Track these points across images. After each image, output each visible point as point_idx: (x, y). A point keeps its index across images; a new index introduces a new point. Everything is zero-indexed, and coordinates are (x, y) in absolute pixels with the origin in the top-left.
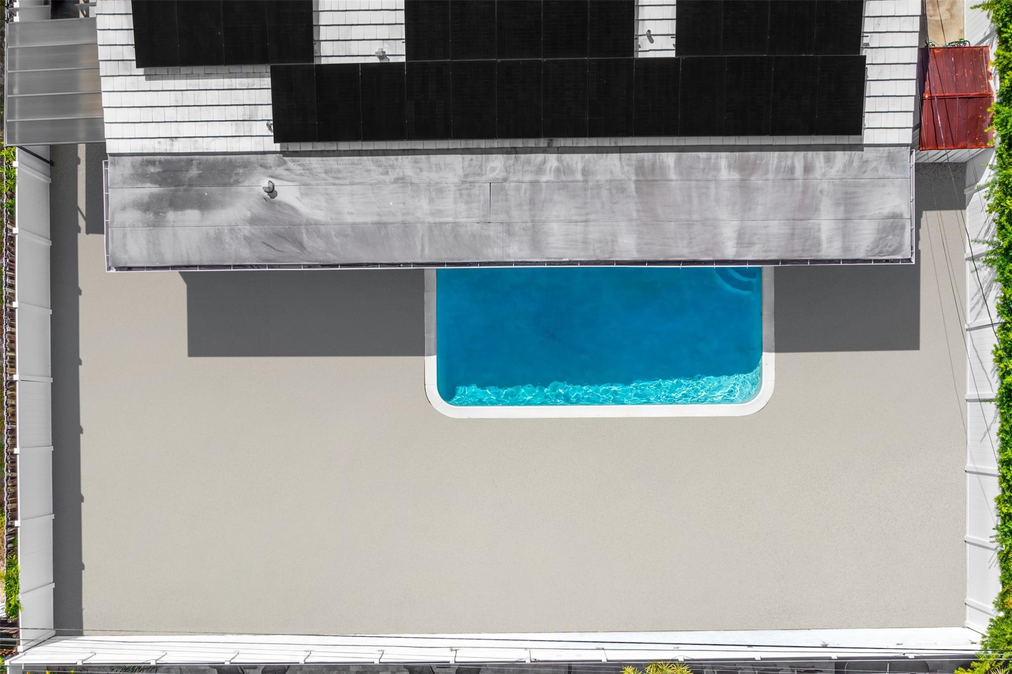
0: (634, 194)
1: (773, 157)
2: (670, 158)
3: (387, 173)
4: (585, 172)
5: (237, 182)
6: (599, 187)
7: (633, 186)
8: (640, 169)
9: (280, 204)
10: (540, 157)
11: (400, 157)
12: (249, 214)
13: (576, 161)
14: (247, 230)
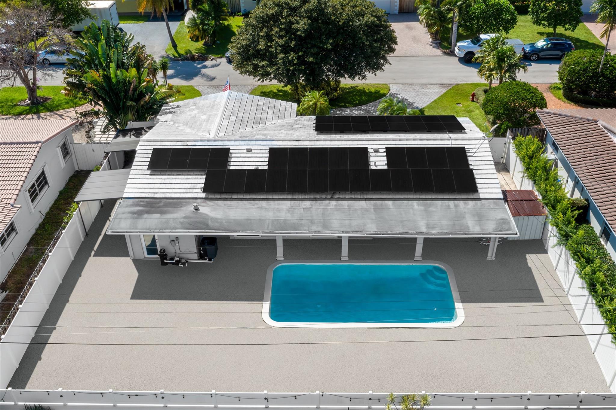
0: (373, 212)
1: (439, 203)
2: (390, 203)
3: (254, 205)
4: (348, 206)
5: (181, 207)
6: (356, 210)
7: (372, 210)
8: (375, 205)
9: (200, 213)
10: (327, 202)
11: (261, 201)
12: (184, 215)
13: (345, 203)
14: (182, 220)
